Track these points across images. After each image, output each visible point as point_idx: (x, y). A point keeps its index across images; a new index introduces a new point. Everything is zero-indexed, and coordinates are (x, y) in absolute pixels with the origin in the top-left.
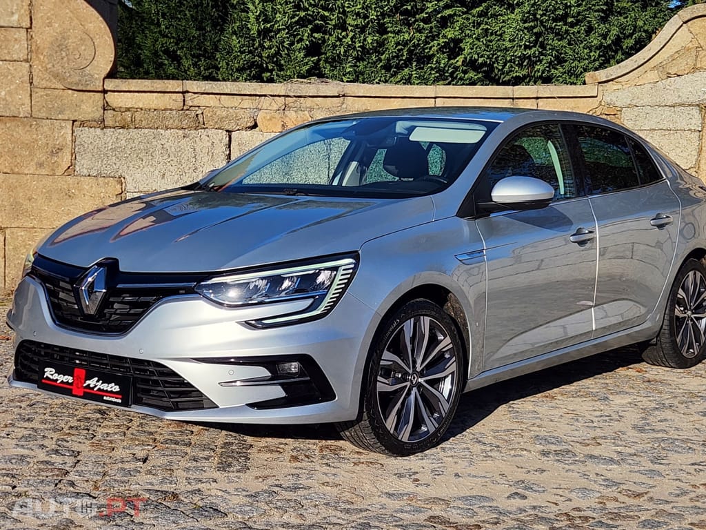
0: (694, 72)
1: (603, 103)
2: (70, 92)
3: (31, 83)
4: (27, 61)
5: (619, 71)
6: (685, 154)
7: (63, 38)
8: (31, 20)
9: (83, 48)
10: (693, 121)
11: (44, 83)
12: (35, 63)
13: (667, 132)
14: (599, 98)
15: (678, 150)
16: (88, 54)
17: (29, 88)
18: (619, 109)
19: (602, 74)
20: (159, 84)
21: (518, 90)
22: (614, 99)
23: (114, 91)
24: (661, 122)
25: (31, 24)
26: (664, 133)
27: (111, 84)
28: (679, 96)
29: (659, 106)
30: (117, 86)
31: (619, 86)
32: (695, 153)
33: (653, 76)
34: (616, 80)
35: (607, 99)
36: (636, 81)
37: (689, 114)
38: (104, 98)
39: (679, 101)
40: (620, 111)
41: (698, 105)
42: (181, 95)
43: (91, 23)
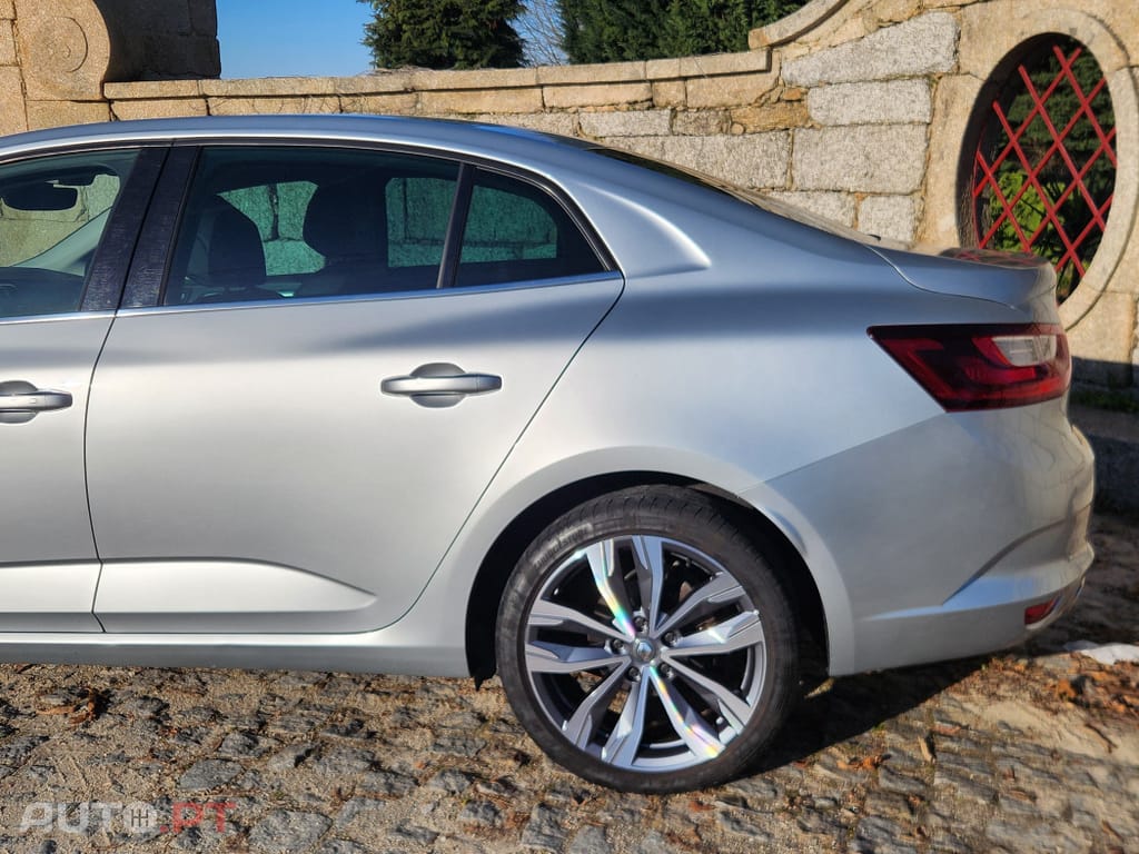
0: (920, 14)
1: (781, 82)
2: (69, 103)
3: (25, 94)
4: (16, 64)
5: (798, 22)
6: (904, 166)
7: (47, 29)
8: (14, 8)
9: (72, 41)
10: (917, 107)
11: (39, 94)
12: (25, 67)
13: (876, 129)
14: (775, 72)
15: (894, 160)
16: (79, 49)
17: (22, 103)
18: (803, 90)
19: (773, 32)
20: (168, 87)
21: (652, 66)
22: (796, 73)
23: (121, 100)
24: (867, 110)
25: (15, 13)
26: (871, 129)
27: (112, 90)
28: (895, 62)
29: (865, 81)
30: (118, 92)
31: (804, 50)
32: (919, 164)
33: (855, 27)
34: (800, 39)
35: (786, 74)
36: (831, 38)
37: (910, 93)
38: (111, 110)
39: (895, 70)
40: (806, 93)
41: (928, 76)
42: (202, 100)
43: (78, 5)
